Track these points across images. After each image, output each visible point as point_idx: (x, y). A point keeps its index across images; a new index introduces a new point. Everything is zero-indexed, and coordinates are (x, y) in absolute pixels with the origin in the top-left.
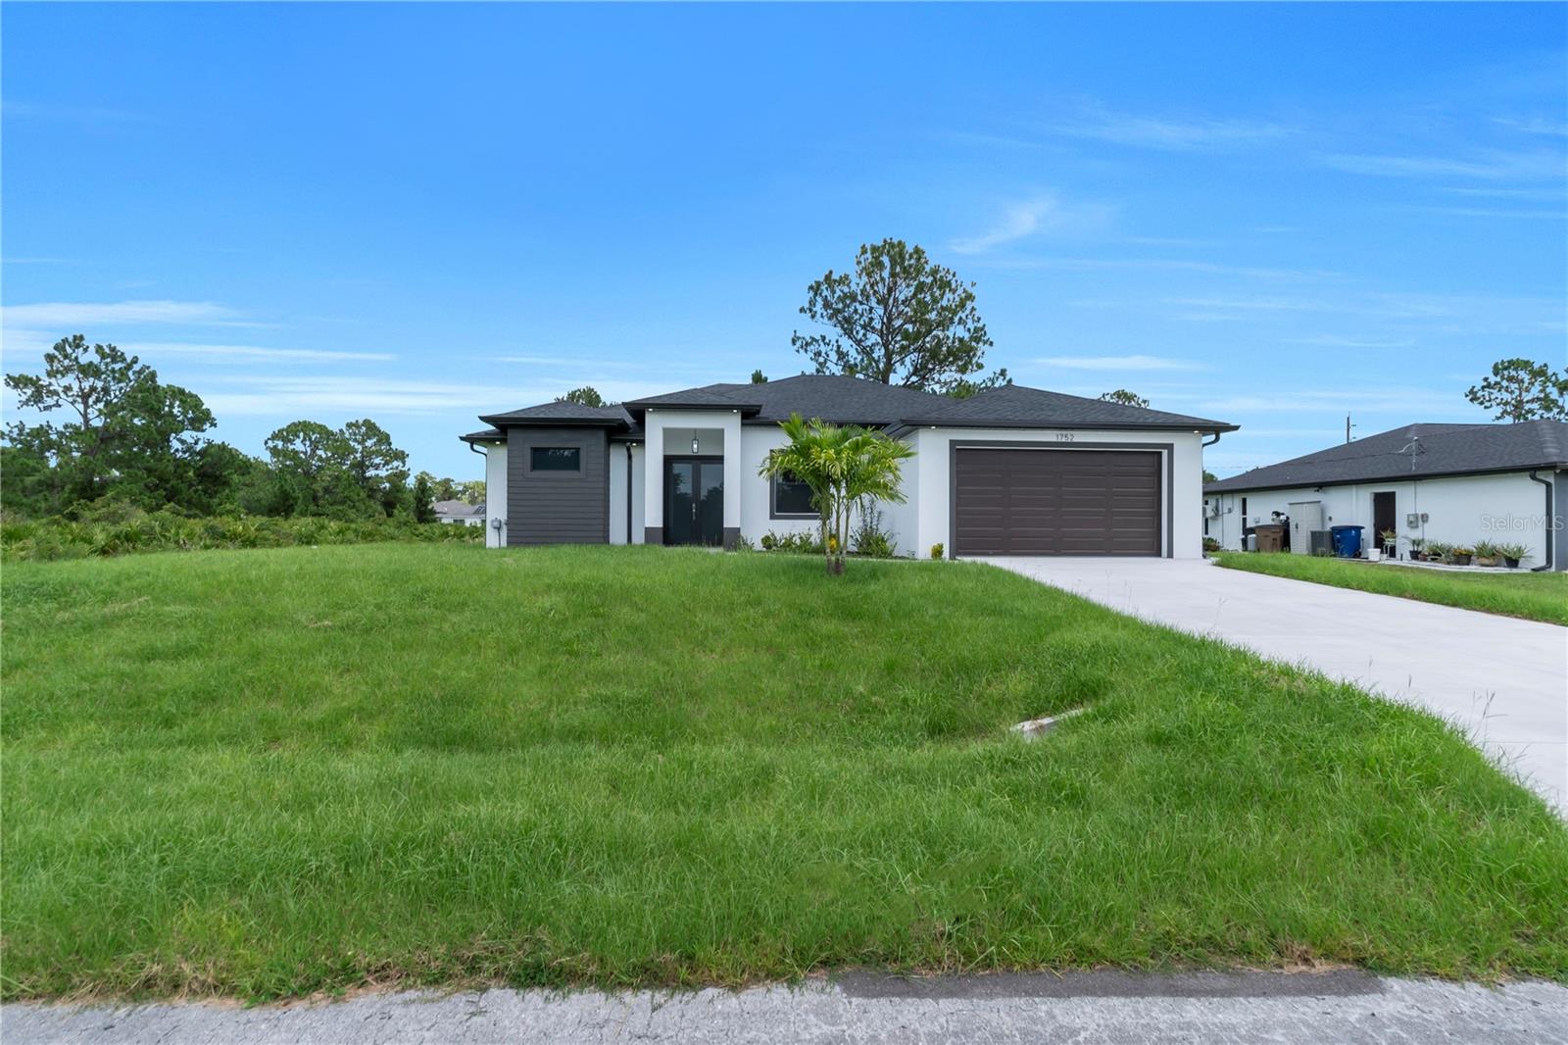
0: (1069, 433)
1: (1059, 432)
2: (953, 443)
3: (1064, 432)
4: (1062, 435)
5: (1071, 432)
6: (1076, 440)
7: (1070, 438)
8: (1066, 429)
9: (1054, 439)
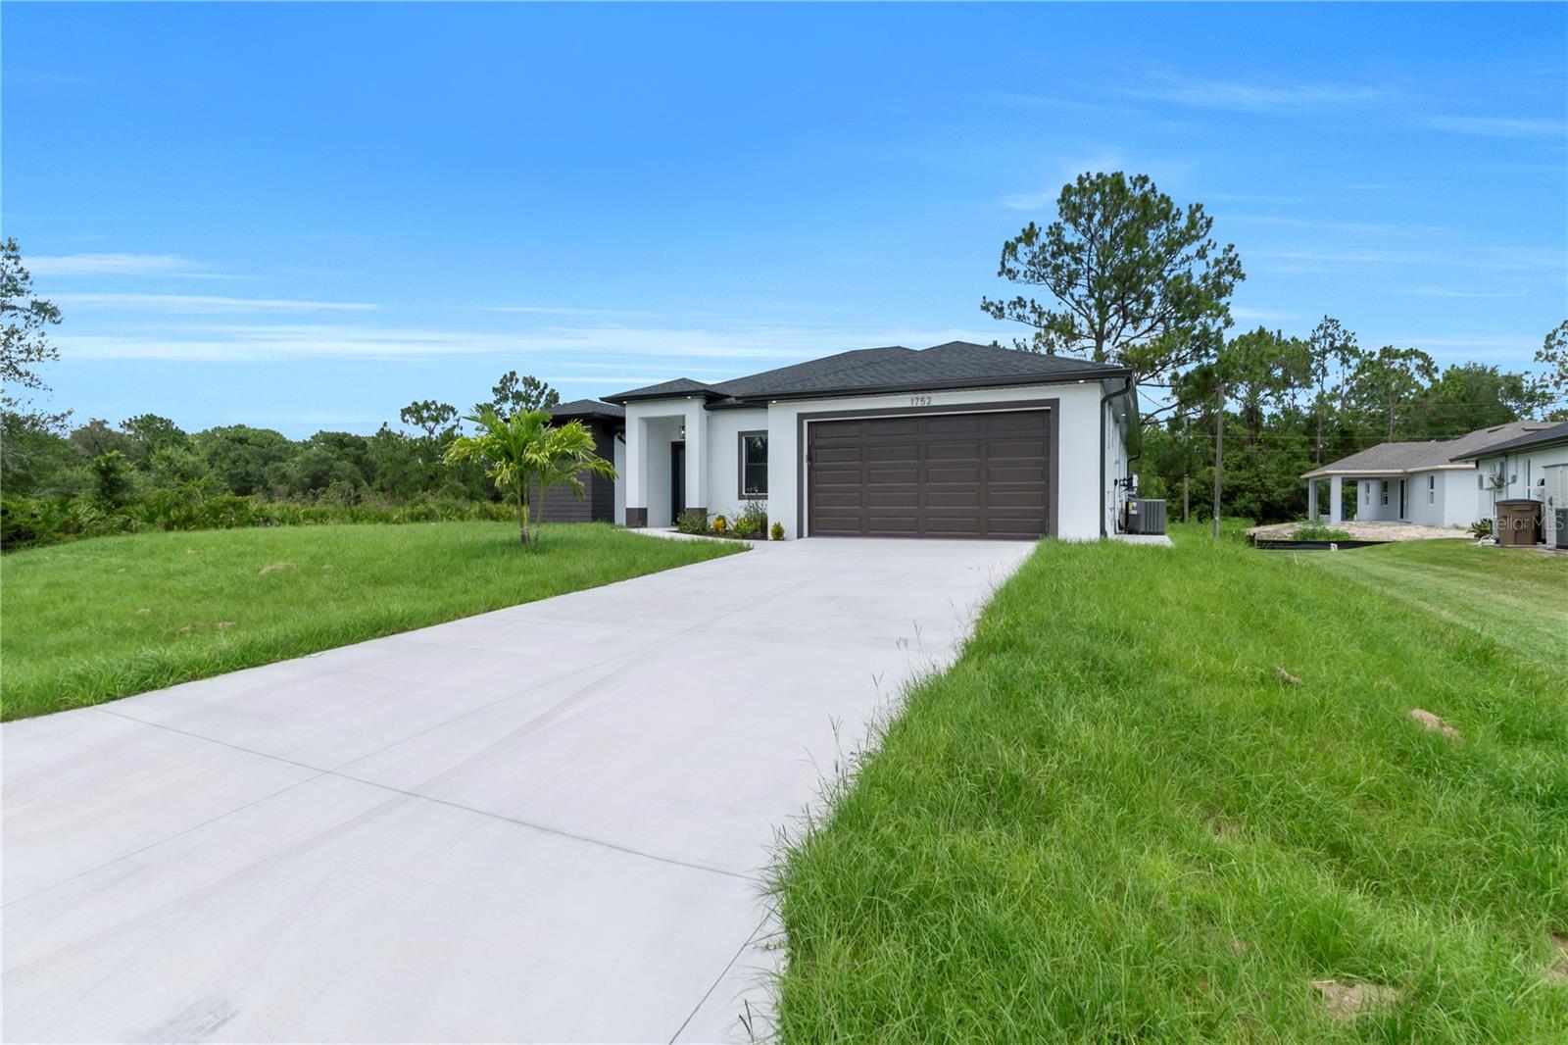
0: (926, 395)
1: (913, 396)
2: (801, 417)
3: (920, 395)
4: (918, 399)
5: (928, 395)
6: (933, 403)
7: (927, 401)
8: (922, 390)
9: (908, 404)
